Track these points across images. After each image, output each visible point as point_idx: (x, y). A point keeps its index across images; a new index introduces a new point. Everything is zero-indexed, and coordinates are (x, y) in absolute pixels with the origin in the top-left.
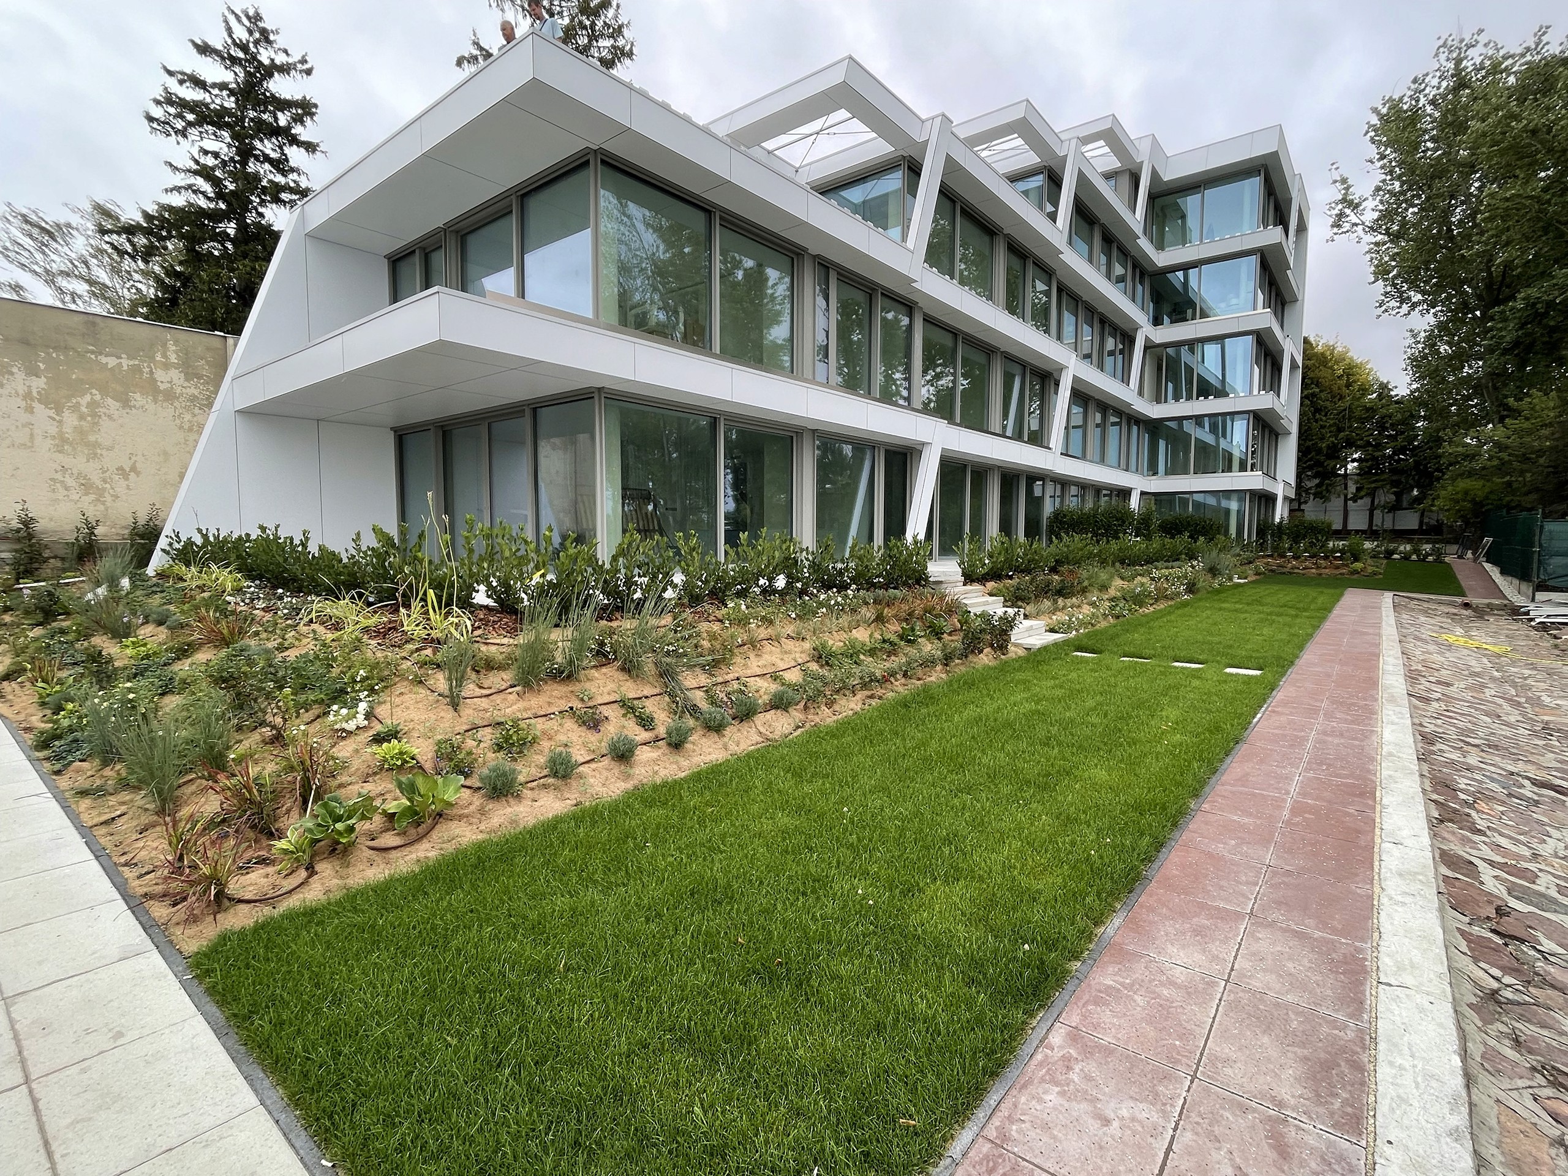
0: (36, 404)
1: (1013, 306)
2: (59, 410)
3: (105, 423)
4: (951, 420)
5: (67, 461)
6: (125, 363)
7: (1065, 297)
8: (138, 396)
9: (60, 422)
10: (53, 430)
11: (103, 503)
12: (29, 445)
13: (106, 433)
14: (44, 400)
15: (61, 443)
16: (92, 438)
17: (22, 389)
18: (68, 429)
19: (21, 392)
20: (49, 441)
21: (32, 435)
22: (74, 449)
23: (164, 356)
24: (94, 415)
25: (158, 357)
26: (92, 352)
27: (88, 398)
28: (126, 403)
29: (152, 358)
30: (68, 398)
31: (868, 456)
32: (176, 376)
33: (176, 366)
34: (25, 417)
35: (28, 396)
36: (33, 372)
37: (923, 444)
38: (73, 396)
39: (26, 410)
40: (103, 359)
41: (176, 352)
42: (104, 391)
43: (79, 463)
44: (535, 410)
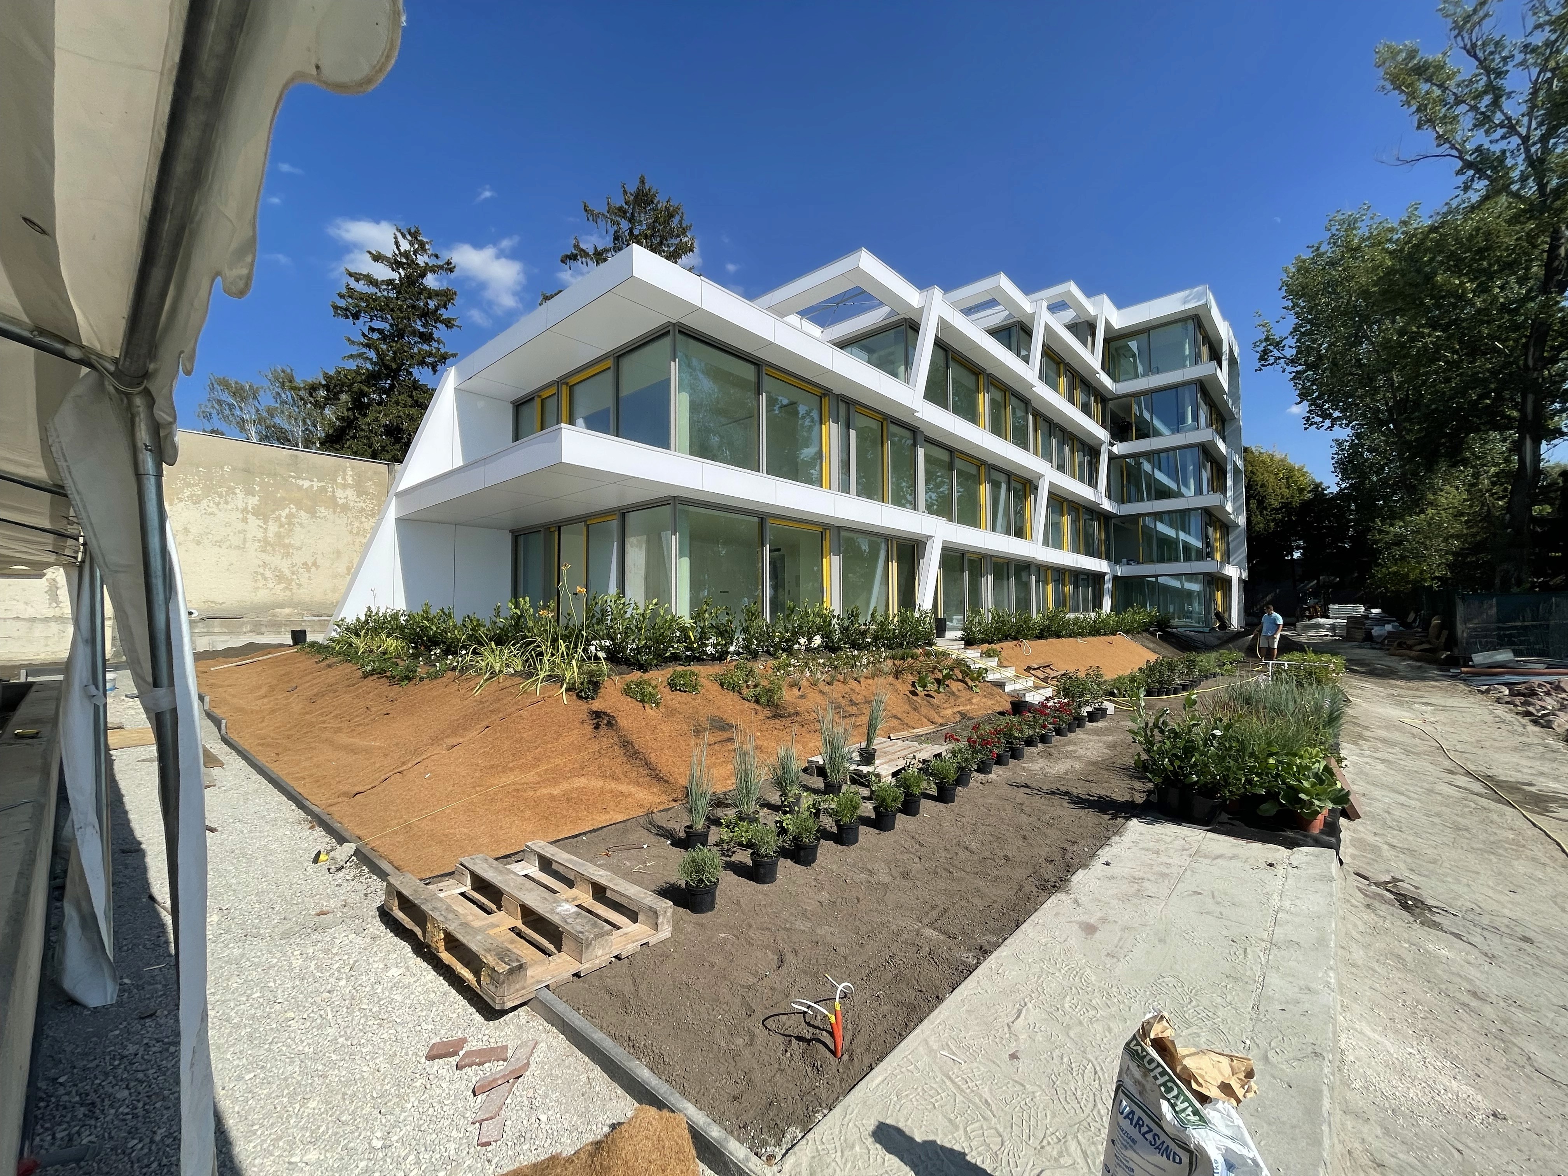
0: (251, 518)
1: (997, 429)
2: (266, 522)
3: (297, 529)
4: (951, 520)
5: (268, 558)
6: (316, 484)
7: (1040, 421)
8: (322, 509)
9: (266, 529)
10: (260, 535)
11: (291, 590)
12: (241, 548)
13: (298, 537)
14: (256, 513)
15: (265, 545)
16: (287, 541)
17: (241, 505)
18: (271, 535)
19: (240, 507)
20: (257, 544)
21: (245, 539)
22: (274, 549)
23: (344, 479)
24: (290, 523)
25: (340, 480)
26: (293, 477)
27: (287, 511)
28: (313, 513)
29: (334, 481)
30: (273, 511)
31: (883, 546)
32: (350, 493)
33: (351, 486)
34: (240, 526)
35: (245, 510)
36: (250, 492)
37: (929, 537)
38: (277, 510)
39: (242, 521)
40: (300, 482)
41: (352, 476)
42: (299, 505)
43: (276, 560)
44: (623, 515)
